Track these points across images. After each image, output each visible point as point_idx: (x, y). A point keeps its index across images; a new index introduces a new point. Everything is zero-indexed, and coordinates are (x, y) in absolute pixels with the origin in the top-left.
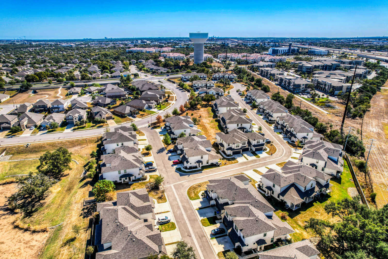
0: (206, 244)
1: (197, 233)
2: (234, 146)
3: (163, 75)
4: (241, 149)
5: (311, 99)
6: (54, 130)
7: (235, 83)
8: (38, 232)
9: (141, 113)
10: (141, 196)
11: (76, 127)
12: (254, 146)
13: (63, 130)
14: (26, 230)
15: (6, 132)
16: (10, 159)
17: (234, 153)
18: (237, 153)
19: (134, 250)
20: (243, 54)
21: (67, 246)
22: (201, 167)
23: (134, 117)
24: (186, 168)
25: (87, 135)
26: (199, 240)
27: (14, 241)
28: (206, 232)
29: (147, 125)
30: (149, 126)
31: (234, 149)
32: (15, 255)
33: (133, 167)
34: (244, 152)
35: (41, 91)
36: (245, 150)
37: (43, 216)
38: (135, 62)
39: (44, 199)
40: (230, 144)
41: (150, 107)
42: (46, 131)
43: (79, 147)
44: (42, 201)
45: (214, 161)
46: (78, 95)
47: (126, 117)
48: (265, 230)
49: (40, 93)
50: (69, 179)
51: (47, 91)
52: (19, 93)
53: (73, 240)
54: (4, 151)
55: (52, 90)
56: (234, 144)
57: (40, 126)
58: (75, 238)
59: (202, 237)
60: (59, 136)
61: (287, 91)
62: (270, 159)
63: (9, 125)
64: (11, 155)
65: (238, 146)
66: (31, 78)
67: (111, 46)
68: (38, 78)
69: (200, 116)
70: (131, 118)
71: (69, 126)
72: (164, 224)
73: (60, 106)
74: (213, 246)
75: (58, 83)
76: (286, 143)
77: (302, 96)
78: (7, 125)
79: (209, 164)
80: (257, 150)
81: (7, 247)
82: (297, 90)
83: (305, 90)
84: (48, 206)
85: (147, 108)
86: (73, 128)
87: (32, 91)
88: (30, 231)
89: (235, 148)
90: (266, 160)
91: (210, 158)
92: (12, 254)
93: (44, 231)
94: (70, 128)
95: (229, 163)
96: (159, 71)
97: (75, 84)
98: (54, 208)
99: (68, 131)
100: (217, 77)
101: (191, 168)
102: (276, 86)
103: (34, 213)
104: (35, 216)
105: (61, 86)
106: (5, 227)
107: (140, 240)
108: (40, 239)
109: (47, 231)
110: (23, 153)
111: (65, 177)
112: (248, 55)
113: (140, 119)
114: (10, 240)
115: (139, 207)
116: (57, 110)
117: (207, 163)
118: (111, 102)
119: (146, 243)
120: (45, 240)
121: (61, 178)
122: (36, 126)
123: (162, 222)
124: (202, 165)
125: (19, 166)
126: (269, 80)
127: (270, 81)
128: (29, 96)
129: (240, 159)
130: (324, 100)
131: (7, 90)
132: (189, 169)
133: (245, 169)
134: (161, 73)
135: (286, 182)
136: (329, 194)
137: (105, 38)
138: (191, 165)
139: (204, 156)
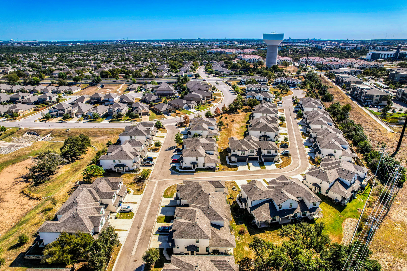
0: (147, 238)
1: (147, 227)
2: (239, 153)
3: (225, 77)
4: (246, 157)
5: (382, 113)
6: (95, 120)
7: (298, 89)
8: (34, 199)
9: (177, 111)
10: (112, 183)
11: (114, 119)
12: (264, 156)
13: (102, 121)
14: (27, 196)
15: (60, 118)
16: (51, 140)
17: (239, 161)
18: (242, 161)
19: (72, 225)
20: (330, 58)
21: (43, 213)
22: (196, 169)
23: (168, 115)
24: (181, 168)
25: (118, 127)
26: (144, 233)
27: (15, 202)
28: (155, 228)
29: (175, 123)
30: (176, 125)
31: (238, 156)
32: (9, 212)
33: (126, 159)
34: (250, 161)
35: (107, 86)
36: (252, 159)
37: (45, 187)
38: (206, 63)
39: (53, 175)
40: (236, 151)
41: (189, 107)
42: (88, 120)
43: (106, 137)
44: (50, 176)
45: (212, 165)
46: (134, 91)
47: (162, 114)
48: (197, 236)
49: (106, 87)
50: (81, 162)
51: (112, 86)
52: (90, 86)
53: (49, 210)
54: (50, 132)
55: (116, 86)
56: (239, 151)
57: (86, 116)
58: (52, 208)
59: (149, 231)
60: (95, 126)
61: (355, 102)
62: (275, 172)
63: (63, 112)
64: (54, 137)
65: (244, 154)
66: (104, 74)
67: (196, 47)
68: (110, 74)
69: (233, 120)
70: (166, 115)
71: (108, 117)
72: (125, 213)
73: (110, 99)
74: (152, 241)
75: (124, 79)
76: (307, 158)
77: (372, 109)
78: (62, 112)
79: (206, 167)
80: (266, 161)
81: (9, 205)
82: (368, 102)
83: (379, 102)
84: (54, 181)
85: (186, 108)
86: (110, 120)
87: (101, 85)
88: (29, 197)
89: (240, 155)
90: (270, 173)
91: (207, 161)
92: (8, 211)
93: (38, 199)
94: (109, 119)
95: (228, 169)
96: (222, 73)
97: (137, 81)
98: (56, 183)
99: (105, 122)
100: (279, 81)
101: (186, 168)
102: (345, 96)
103: (40, 184)
104: (40, 187)
105: (124, 82)
106: (17, 190)
107: (80, 218)
108: (31, 204)
109: (40, 200)
110: (63, 136)
111: (79, 160)
112: (336, 59)
113: (173, 118)
114: (13, 200)
115: (103, 192)
116: (107, 103)
117: (204, 166)
118: (156, 100)
119: (84, 221)
120: (35, 206)
121: (76, 160)
122: (83, 115)
123: (124, 211)
124: (198, 167)
125: (54, 146)
126: (340, 88)
127: (342, 90)
128: (97, 89)
129: (242, 168)
130: (398, 116)
131: (82, 84)
132: (183, 169)
133: (239, 178)
134: (224, 74)
135: (260, 196)
136: (315, 220)
137: (199, 38)
138: (186, 166)
139: (199, 158)
